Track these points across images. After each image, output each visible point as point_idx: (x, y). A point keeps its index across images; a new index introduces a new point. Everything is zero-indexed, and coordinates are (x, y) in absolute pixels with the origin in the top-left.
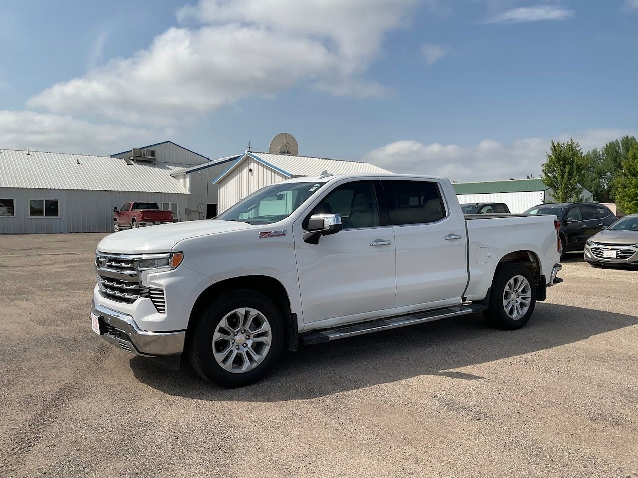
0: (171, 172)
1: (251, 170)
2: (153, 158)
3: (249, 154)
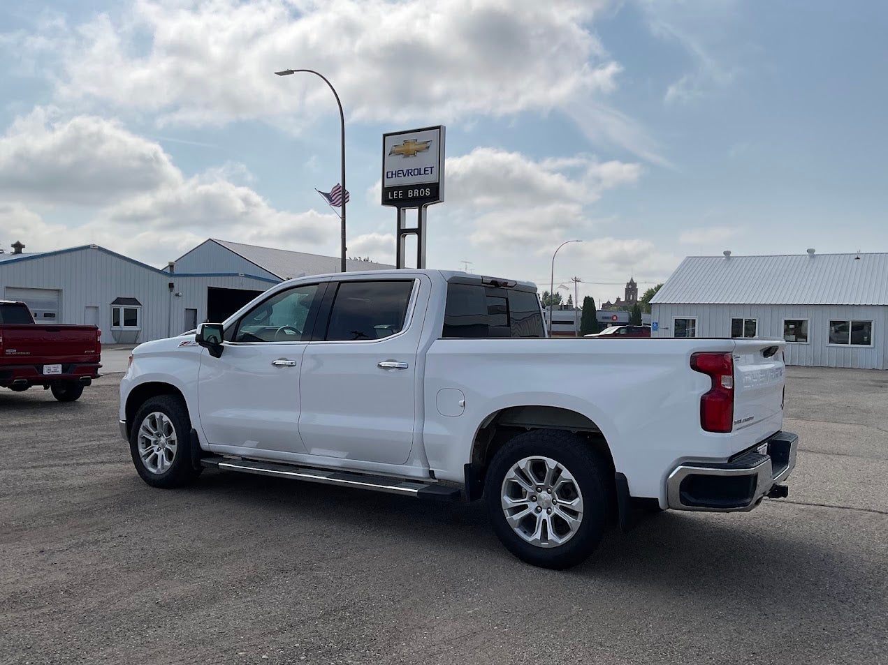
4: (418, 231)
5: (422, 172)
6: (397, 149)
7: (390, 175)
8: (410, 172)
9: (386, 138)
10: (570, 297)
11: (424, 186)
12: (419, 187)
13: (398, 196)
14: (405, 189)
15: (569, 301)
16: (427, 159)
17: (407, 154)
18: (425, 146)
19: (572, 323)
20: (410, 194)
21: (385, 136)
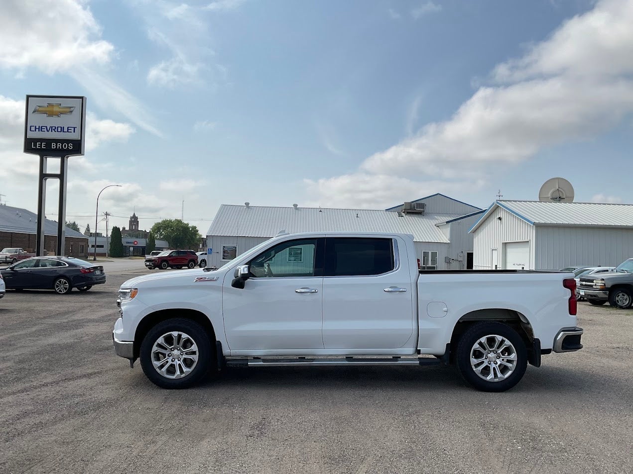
0: (437, 222)
1: (500, 219)
2: (422, 210)
3: (497, 203)
4: (61, 177)
5: (66, 130)
6: (41, 109)
7: (33, 129)
8: (54, 129)
9: (30, 98)
10: (88, 226)
11: (68, 141)
12: (62, 141)
13: (41, 146)
14: (49, 142)
15: (87, 229)
16: (71, 121)
17: (51, 114)
18: (68, 110)
19: (102, 246)
20: (53, 146)
21: (28, 97)
